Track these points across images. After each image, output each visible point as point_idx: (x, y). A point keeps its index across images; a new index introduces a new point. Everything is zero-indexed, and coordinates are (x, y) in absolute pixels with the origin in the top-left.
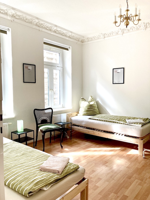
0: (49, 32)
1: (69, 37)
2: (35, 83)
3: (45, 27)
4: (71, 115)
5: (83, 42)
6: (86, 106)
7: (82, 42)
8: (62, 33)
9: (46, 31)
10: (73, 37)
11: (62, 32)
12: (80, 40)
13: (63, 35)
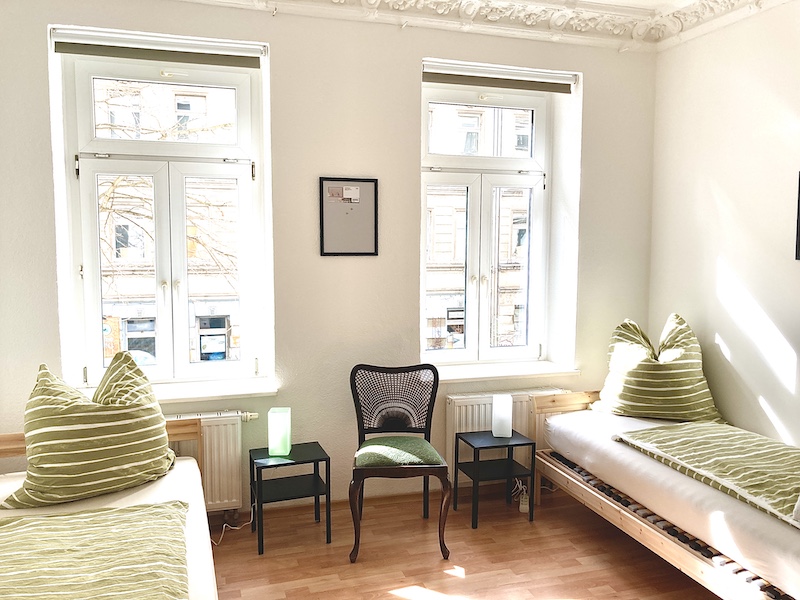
0: (453, 25)
1: (567, 28)
2: (375, 254)
3: (425, 7)
4: (551, 404)
5: (657, 40)
6: (635, 367)
7: (654, 36)
8: (522, 15)
9: (435, 23)
10: (591, 24)
11: (519, 12)
12: (641, 30)
13: (529, 23)
